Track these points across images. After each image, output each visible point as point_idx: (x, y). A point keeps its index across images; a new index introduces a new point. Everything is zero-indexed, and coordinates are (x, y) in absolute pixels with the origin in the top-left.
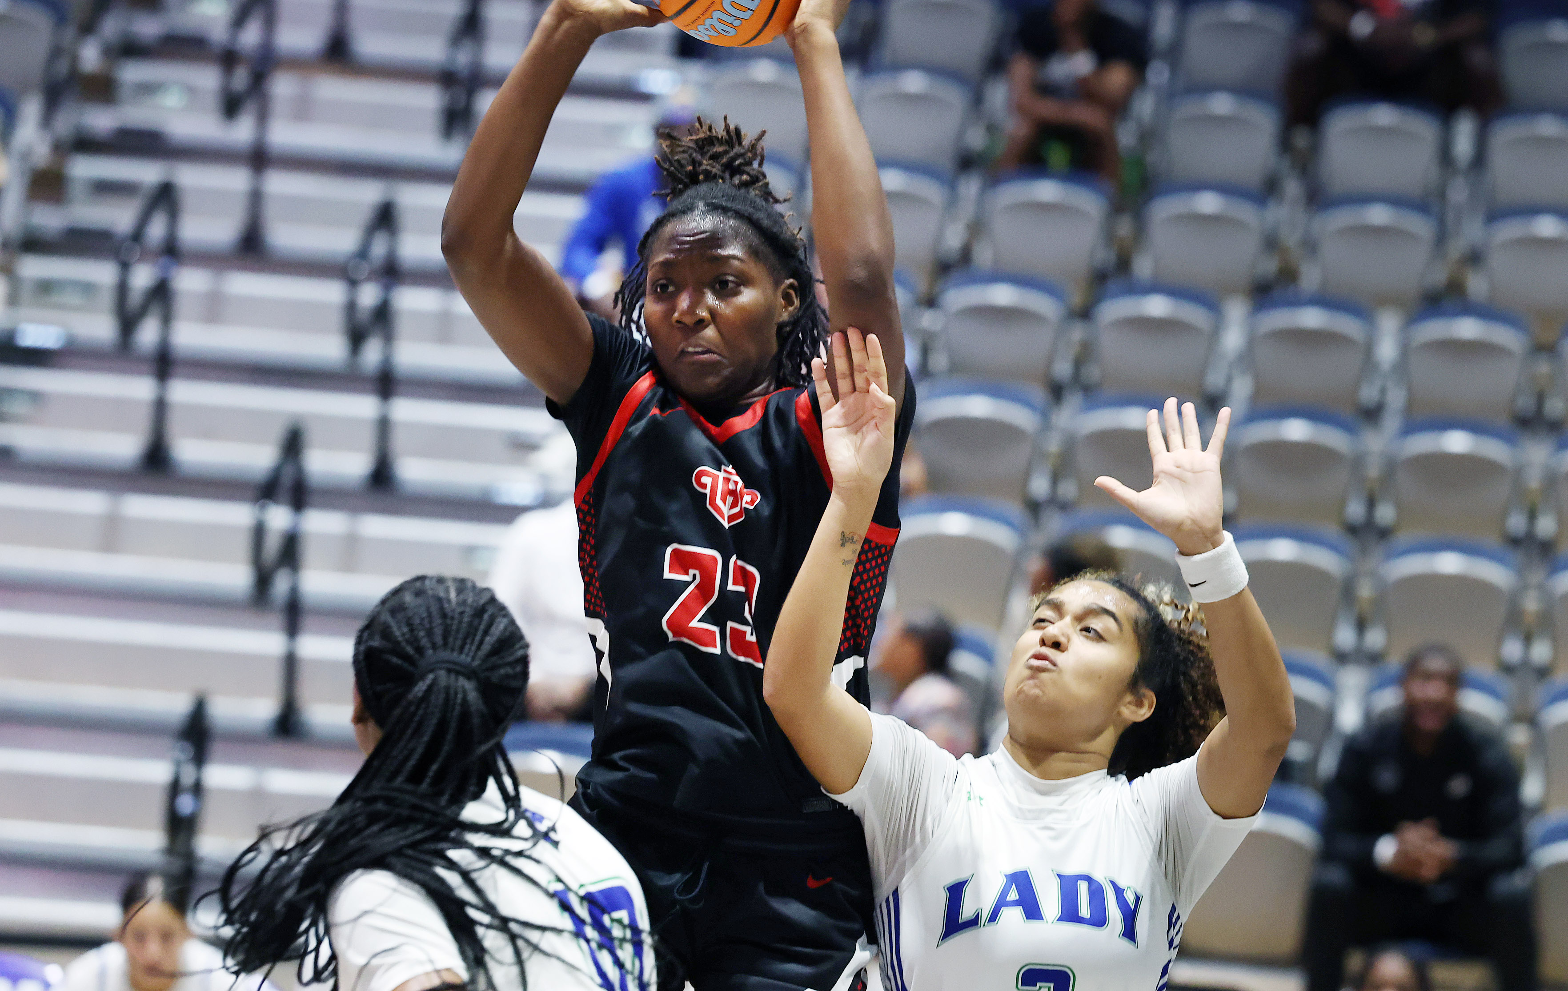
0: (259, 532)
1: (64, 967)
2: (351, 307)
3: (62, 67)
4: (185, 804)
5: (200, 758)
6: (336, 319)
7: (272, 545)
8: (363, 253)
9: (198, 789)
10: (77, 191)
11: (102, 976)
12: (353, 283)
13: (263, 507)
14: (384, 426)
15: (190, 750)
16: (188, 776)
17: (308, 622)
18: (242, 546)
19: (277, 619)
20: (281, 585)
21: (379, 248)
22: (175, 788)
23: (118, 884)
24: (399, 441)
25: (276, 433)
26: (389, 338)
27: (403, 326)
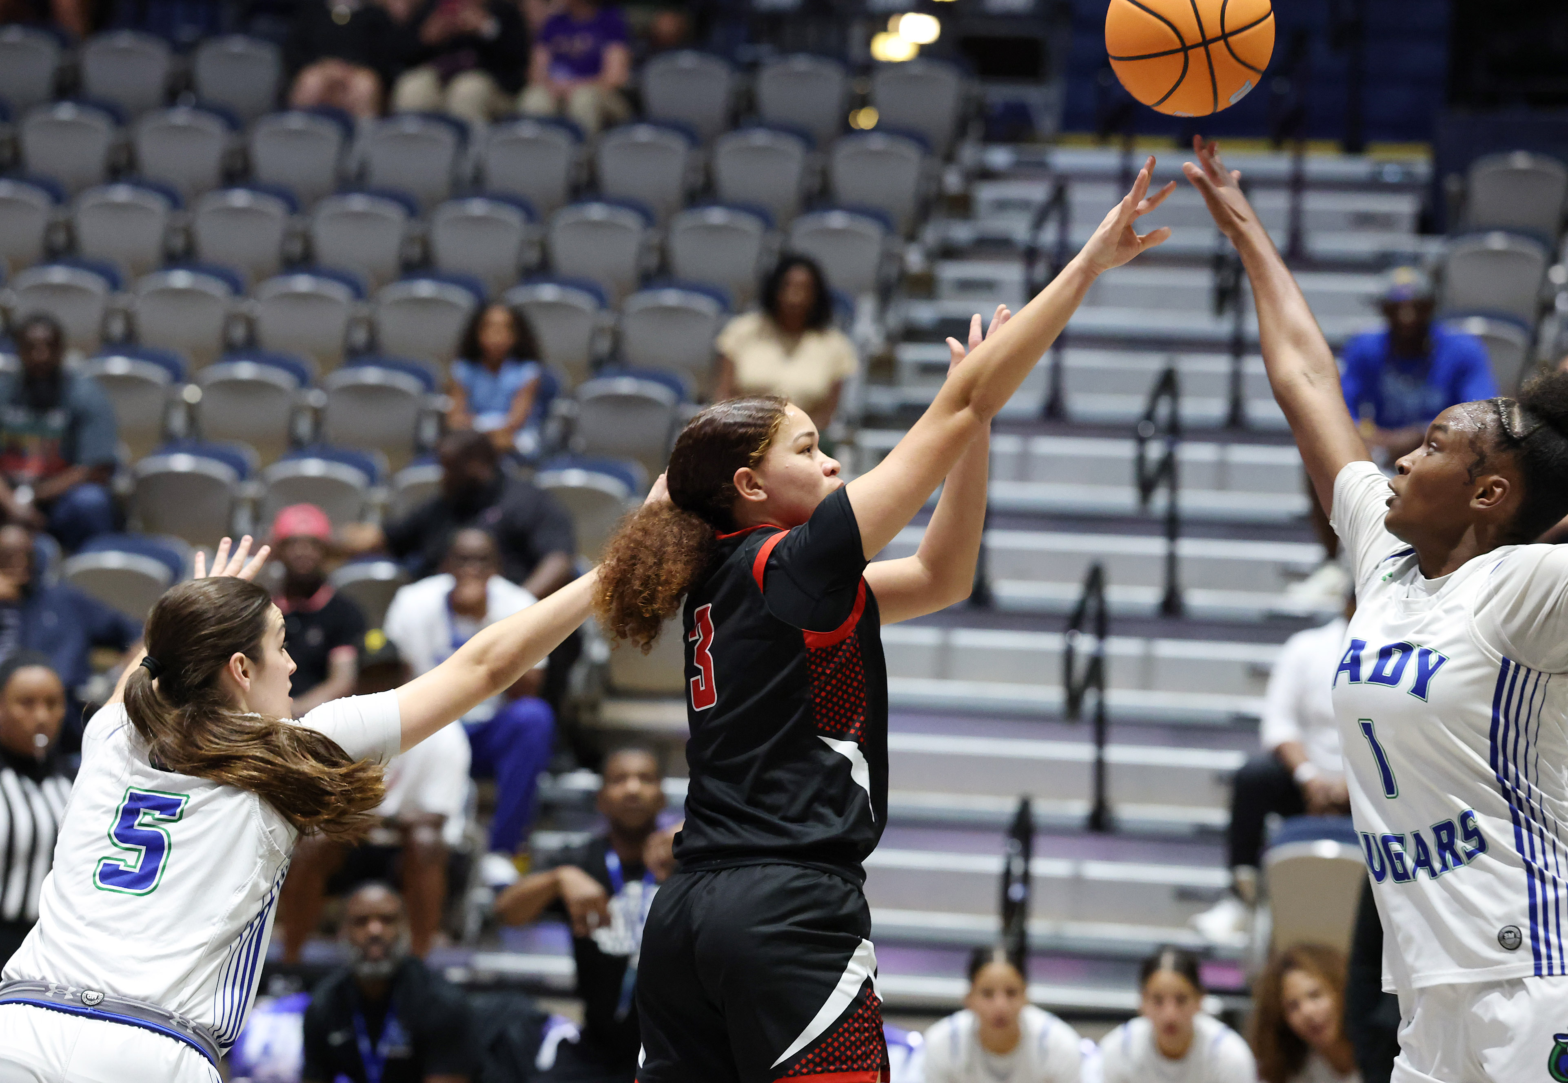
0: (1069, 656)
1: (922, 1033)
2: (1141, 461)
3: (892, 271)
4: (1017, 892)
5: (1027, 853)
6: (1128, 472)
7: (1080, 667)
8: (1149, 416)
9: (1026, 878)
10: (906, 374)
11: (954, 1037)
12: (1142, 441)
13: (1072, 636)
14: (1172, 561)
15: (1017, 845)
16: (1018, 867)
17: (1113, 732)
18: (1055, 669)
19: (1087, 730)
20: (1089, 701)
21: (1163, 410)
22: (1007, 878)
23: (964, 959)
24: (1185, 575)
25: (1081, 571)
26: (1173, 487)
27: (1186, 475)
